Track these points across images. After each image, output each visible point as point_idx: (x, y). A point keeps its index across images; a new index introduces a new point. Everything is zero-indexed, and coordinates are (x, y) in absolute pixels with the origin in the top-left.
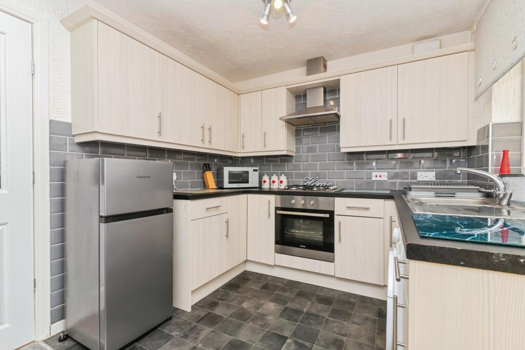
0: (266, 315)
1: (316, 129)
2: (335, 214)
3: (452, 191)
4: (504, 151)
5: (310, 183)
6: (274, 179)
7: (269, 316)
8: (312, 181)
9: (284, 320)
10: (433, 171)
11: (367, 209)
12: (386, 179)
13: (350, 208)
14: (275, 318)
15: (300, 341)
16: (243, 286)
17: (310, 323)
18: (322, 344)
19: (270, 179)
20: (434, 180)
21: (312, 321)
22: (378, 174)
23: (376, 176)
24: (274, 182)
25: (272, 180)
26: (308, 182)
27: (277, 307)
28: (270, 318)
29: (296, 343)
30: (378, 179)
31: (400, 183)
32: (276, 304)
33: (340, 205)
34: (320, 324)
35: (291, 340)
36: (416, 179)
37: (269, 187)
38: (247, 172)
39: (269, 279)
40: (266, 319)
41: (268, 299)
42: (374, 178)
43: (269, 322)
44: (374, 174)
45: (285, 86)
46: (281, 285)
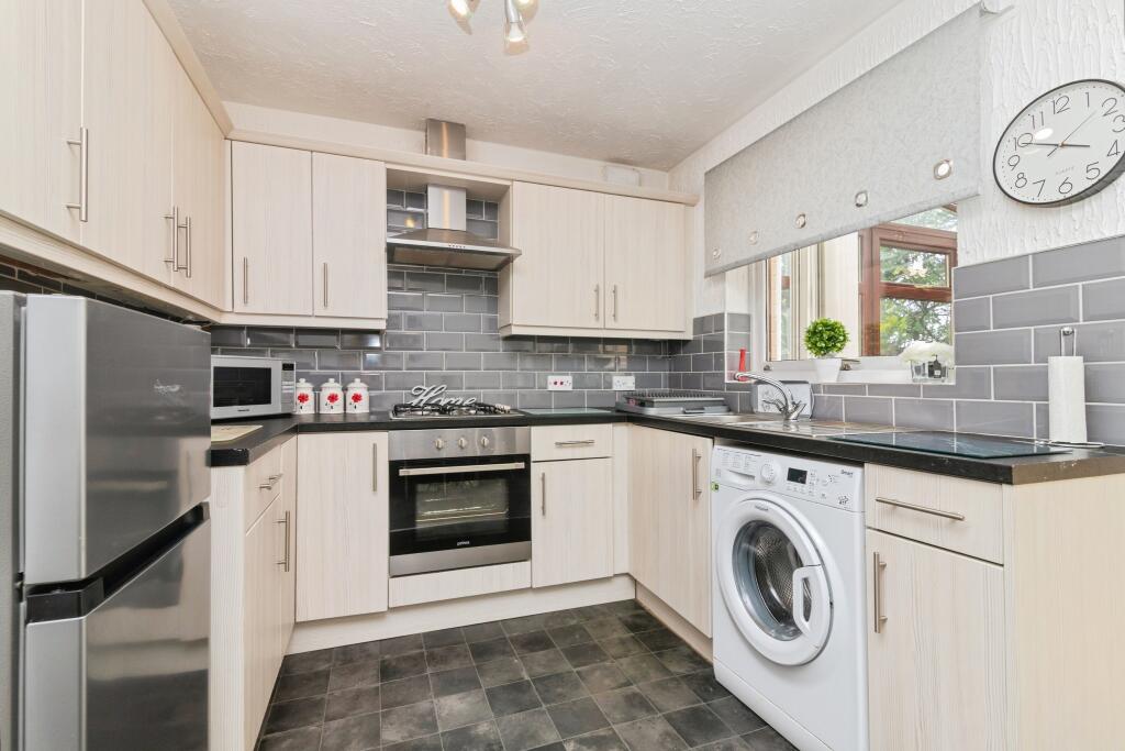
0: (469, 728)
1: (439, 279)
2: (532, 460)
3: (700, 405)
4: (742, 351)
5: (426, 399)
6: (358, 392)
7: (476, 726)
8: (432, 394)
9: (513, 717)
10: (630, 375)
11: (587, 443)
12: (570, 388)
13: (560, 445)
14: (492, 723)
15: (586, 735)
16: (326, 696)
17: (561, 696)
18: (618, 717)
19: (345, 389)
20: (633, 389)
21: (559, 690)
22: (559, 379)
23: (556, 383)
24: (357, 398)
25: (350, 394)
26: (420, 398)
27: (469, 699)
28: (483, 728)
29: (582, 742)
30: (559, 388)
31: (591, 396)
32: (461, 695)
33: (542, 441)
34: (576, 686)
35: (572, 744)
36: (611, 387)
37: (342, 411)
38: (267, 372)
39: (375, 650)
40: (477, 736)
41: (432, 694)
42: (551, 387)
43: (492, 737)
44: (551, 379)
45: (386, 162)
46: (418, 651)
